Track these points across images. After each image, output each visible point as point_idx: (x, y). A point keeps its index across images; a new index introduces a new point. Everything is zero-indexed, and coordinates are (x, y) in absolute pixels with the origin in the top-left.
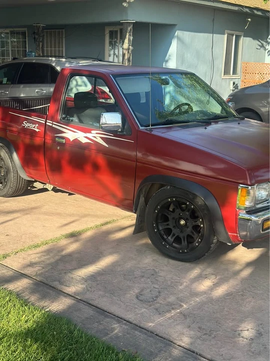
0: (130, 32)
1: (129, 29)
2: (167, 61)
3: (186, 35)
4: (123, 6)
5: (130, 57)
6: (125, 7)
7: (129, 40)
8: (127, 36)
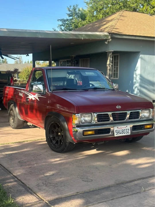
0: (110, 56)
1: (110, 55)
2: (136, 71)
3: (147, 57)
4: (105, 43)
5: (110, 69)
6: (106, 44)
7: (110, 60)
8: (109, 58)
